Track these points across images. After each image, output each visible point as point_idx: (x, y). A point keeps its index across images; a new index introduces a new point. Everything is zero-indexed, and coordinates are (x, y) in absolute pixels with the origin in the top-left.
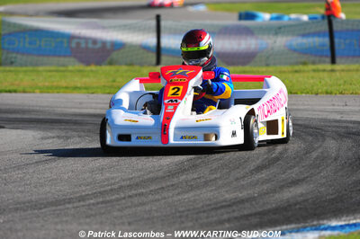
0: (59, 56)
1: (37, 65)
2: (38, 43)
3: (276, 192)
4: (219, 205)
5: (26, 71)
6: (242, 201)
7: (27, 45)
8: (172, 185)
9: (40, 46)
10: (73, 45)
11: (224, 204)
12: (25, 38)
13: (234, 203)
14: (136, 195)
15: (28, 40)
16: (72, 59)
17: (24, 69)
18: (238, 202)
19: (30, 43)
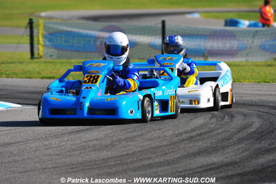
0: (87, 52)
1: (70, 58)
2: (71, 41)
3: (253, 158)
4: (209, 167)
5: (62, 63)
6: (227, 165)
7: (63, 43)
8: (174, 152)
9: (73, 43)
10: (98, 43)
11: (213, 166)
12: (61, 37)
13: (221, 166)
14: (145, 159)
15: (63, 39)
16: (97, 54)
17: (60, 61)
18: (224, 165)
19: (65, 41)
